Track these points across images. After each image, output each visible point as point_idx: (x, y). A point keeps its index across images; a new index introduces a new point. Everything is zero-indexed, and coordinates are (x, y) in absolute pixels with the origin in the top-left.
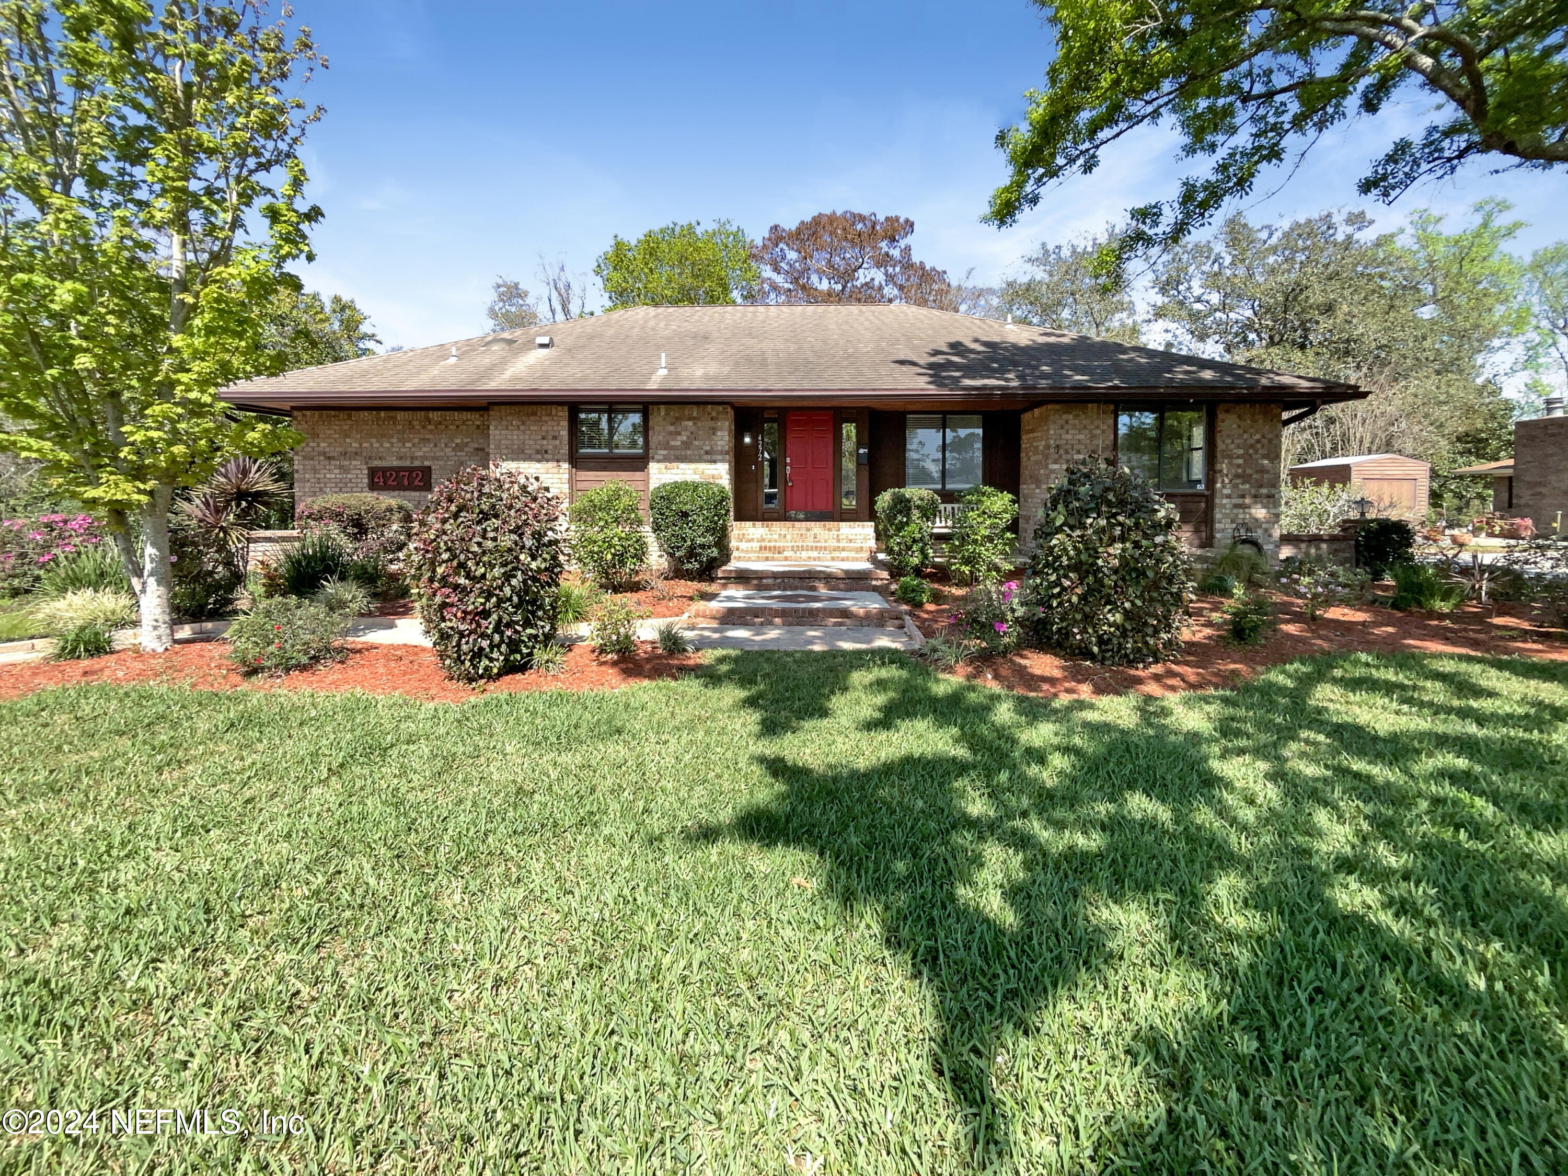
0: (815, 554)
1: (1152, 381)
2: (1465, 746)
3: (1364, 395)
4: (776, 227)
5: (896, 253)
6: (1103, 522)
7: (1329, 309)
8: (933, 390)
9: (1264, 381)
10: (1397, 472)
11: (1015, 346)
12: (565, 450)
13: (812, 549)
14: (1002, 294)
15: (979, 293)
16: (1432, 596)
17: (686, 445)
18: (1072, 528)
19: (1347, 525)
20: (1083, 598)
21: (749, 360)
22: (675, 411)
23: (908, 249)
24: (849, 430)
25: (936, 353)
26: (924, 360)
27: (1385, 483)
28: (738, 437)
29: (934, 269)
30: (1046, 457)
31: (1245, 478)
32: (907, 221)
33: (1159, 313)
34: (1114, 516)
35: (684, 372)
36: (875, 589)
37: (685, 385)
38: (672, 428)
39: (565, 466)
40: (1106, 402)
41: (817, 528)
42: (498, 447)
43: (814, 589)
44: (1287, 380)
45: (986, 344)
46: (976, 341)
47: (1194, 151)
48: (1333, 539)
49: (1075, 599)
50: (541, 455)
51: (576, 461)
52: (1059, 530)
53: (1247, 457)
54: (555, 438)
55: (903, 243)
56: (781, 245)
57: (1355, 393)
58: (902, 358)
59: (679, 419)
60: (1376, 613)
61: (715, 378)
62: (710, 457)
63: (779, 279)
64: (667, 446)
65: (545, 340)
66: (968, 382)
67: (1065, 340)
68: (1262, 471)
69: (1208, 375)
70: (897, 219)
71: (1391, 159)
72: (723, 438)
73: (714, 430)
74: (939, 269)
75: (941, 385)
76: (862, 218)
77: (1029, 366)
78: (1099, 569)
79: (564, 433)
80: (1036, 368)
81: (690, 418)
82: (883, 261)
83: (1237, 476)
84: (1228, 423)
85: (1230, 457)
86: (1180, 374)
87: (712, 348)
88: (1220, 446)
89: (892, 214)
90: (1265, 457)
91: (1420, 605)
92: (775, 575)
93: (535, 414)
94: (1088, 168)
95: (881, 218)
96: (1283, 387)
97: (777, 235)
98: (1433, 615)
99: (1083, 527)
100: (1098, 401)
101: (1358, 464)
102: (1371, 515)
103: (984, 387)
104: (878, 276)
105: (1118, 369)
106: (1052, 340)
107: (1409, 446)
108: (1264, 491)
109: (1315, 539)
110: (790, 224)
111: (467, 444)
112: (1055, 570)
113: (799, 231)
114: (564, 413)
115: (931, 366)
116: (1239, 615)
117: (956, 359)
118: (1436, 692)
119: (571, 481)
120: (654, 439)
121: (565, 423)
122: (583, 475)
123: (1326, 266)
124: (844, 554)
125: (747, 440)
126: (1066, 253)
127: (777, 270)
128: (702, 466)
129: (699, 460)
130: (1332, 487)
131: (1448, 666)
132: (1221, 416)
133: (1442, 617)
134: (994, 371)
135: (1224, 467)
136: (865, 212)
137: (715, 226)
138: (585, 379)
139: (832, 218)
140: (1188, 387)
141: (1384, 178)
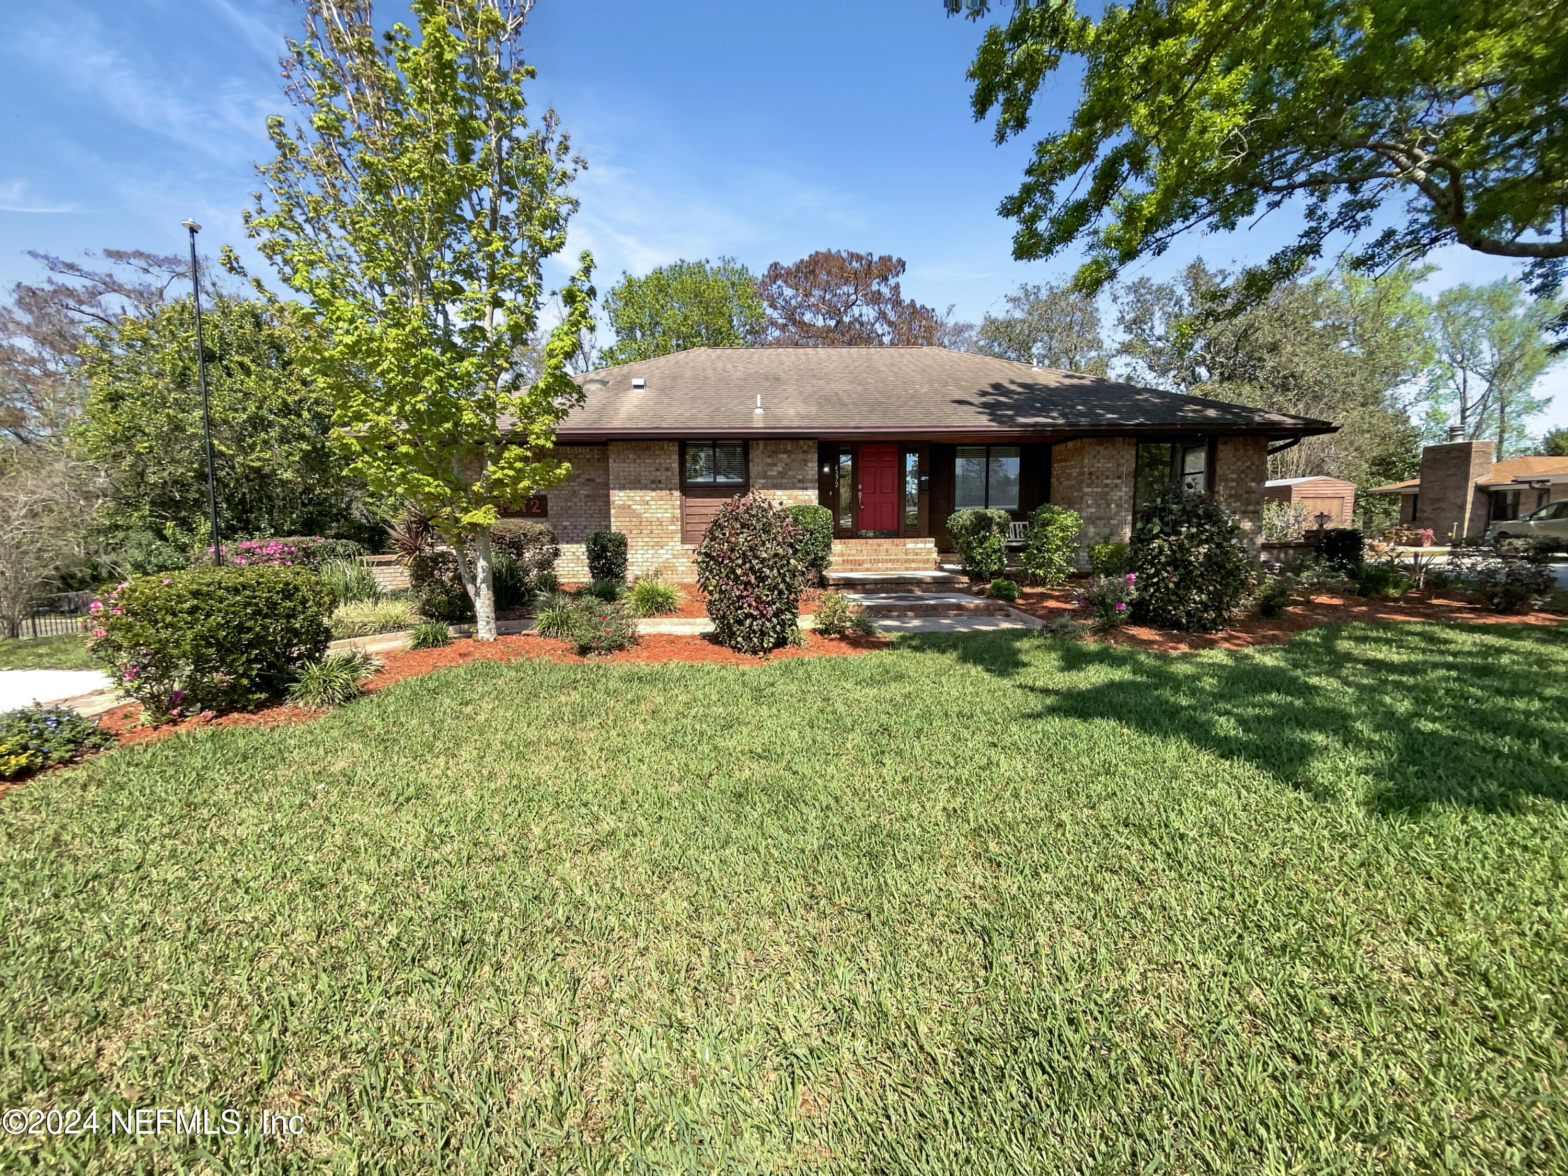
0: (889, 565)
1: (1170, 419)
2: (1450, 667)
3: (1335, 430)
4: (776, 265)
5: (885, 291)
6: (1194, 530)
7: (1274, 348)
8: (994, 427)
9: (1257, 419)
10: (1329, 492)
11: (1046, 387)
12: (676, 480)
13: (886, 561)
14: (983, 330)
15: (960, 330)
16: (1387, 586)
17: (782, 475)
18: (1168, 535)
19: (1309, 534)
20: (1177, 585)
21: (828, 400)
22: (772, 447)
23: (897, 286)
24: (911, 461)
25: (984, 394)
26: (978, 400)
27: (1319, 501)
28: (821, 467)
29: (923, 307)
30: (1080, 483)
31: (1237, 497)
32: (899, 260)
33: (1126, 349)
34: (1201, 525)
35: (779, 412)
36: (960, 591)
37: (786, 423)
38: (769, 460)
39: (677, 494)
40: (1130, 436)
41: (886, 543)
42: (617, 478)
43: (911, 591)
44: (1275, 417)
45: (1021, 385)
46: (1012, 382)
47: (1217, 228)
48: (1299, 546)
49: (1171, 585)
50: (655, 485)
51: (688, 490)
52: (1157, 536)
53: (1239, 480)
54: (667, 469)
55: (892, 282)
56: (779, 282)
57: (1327, 428)
58: (958, 398)
59: (776, 452)
60: (1347, 599)
61: (807, 417)
62: (802, 485)
63: (775, 315)
64: (765, 477)
65: (640, 382)
66: (1022, 420)
67: (1086, 382)
68: (1250, 492)
69: (1211, 413)
70: (890, 258)
71: (1380, 243)
72: (812, 469)
73: (805, 462)
74: (929, 307)
75: (1001, 423)
76: (859, 258)
77: (1068, 406)
78: (1190, 563)
79: (676, 465)
80: (1073, 407)
81: (785, 452)
82: (875, 299)
83: (1231, 496)
84: (1225, 452)
85: (1226, 480)
86: (1189, 412)
87: (790, 389)
88: (1219, 472)
89: (885, 253)
90: (1253, 480)
91: (1378, 591)
92: (876, 582)
93: (648, 448)
94: (1159, 252)
95: (876, 258)
96: (1273, 423)
97: (776, 272)
98: (1387, 598)
99: (1178, 533)
100: (1124, 436)
101: (1298, 485)
102: (1328, 526)
103: (1036, 425)
104: (869, 313)
105: (1138, 409)
106: (1075, 381)
107: (1333, 468)
108: (1251, 508)
109: (1285, 546)
110: (788, 261)
111: (579, 476)
112: (1153, 565)
113: (798, 268)
114: (675, 448)
115: (985, 405)
116: (1268, 598)
117: (1002, 399)
118: (1414, 641)
119: (681, 507)
120: (754, 469)
121: (676, 457)
122: (692, 501)
123: (1276, 310)
124: (914, 565)
125: (826, 470)
126: (1044, 294)
127: (773, 306)
128: (796, 493)
129: (793, 487)
130: (1280, 505)
131: (1419, 628)
132: (1220, 447)
133: (1396, 600)
134: (1038, 409)
135: (1221, 488)
136: (863, 252)
137: (720, 264)
138: (694, 417)
139: (828, 256)
140: (1201, 424)
141: (1372, 257)
